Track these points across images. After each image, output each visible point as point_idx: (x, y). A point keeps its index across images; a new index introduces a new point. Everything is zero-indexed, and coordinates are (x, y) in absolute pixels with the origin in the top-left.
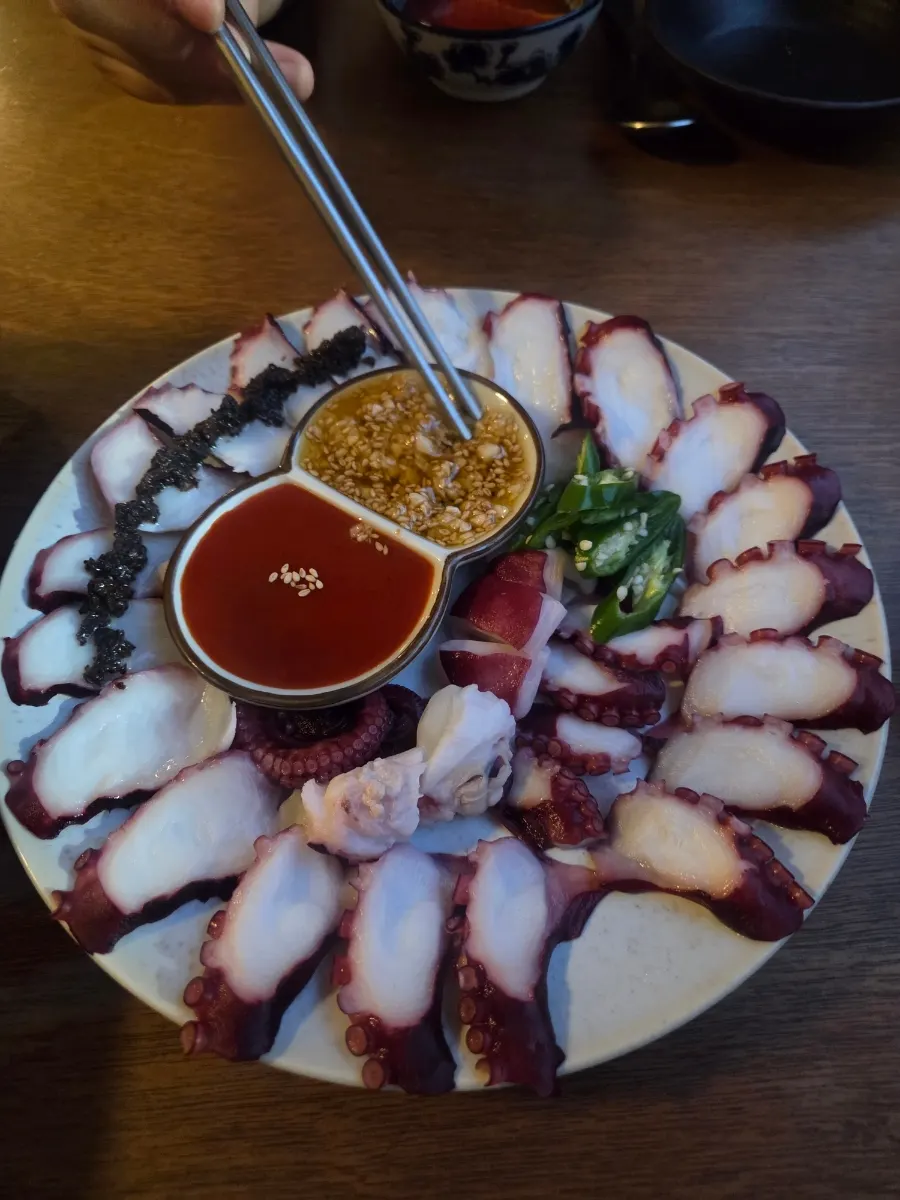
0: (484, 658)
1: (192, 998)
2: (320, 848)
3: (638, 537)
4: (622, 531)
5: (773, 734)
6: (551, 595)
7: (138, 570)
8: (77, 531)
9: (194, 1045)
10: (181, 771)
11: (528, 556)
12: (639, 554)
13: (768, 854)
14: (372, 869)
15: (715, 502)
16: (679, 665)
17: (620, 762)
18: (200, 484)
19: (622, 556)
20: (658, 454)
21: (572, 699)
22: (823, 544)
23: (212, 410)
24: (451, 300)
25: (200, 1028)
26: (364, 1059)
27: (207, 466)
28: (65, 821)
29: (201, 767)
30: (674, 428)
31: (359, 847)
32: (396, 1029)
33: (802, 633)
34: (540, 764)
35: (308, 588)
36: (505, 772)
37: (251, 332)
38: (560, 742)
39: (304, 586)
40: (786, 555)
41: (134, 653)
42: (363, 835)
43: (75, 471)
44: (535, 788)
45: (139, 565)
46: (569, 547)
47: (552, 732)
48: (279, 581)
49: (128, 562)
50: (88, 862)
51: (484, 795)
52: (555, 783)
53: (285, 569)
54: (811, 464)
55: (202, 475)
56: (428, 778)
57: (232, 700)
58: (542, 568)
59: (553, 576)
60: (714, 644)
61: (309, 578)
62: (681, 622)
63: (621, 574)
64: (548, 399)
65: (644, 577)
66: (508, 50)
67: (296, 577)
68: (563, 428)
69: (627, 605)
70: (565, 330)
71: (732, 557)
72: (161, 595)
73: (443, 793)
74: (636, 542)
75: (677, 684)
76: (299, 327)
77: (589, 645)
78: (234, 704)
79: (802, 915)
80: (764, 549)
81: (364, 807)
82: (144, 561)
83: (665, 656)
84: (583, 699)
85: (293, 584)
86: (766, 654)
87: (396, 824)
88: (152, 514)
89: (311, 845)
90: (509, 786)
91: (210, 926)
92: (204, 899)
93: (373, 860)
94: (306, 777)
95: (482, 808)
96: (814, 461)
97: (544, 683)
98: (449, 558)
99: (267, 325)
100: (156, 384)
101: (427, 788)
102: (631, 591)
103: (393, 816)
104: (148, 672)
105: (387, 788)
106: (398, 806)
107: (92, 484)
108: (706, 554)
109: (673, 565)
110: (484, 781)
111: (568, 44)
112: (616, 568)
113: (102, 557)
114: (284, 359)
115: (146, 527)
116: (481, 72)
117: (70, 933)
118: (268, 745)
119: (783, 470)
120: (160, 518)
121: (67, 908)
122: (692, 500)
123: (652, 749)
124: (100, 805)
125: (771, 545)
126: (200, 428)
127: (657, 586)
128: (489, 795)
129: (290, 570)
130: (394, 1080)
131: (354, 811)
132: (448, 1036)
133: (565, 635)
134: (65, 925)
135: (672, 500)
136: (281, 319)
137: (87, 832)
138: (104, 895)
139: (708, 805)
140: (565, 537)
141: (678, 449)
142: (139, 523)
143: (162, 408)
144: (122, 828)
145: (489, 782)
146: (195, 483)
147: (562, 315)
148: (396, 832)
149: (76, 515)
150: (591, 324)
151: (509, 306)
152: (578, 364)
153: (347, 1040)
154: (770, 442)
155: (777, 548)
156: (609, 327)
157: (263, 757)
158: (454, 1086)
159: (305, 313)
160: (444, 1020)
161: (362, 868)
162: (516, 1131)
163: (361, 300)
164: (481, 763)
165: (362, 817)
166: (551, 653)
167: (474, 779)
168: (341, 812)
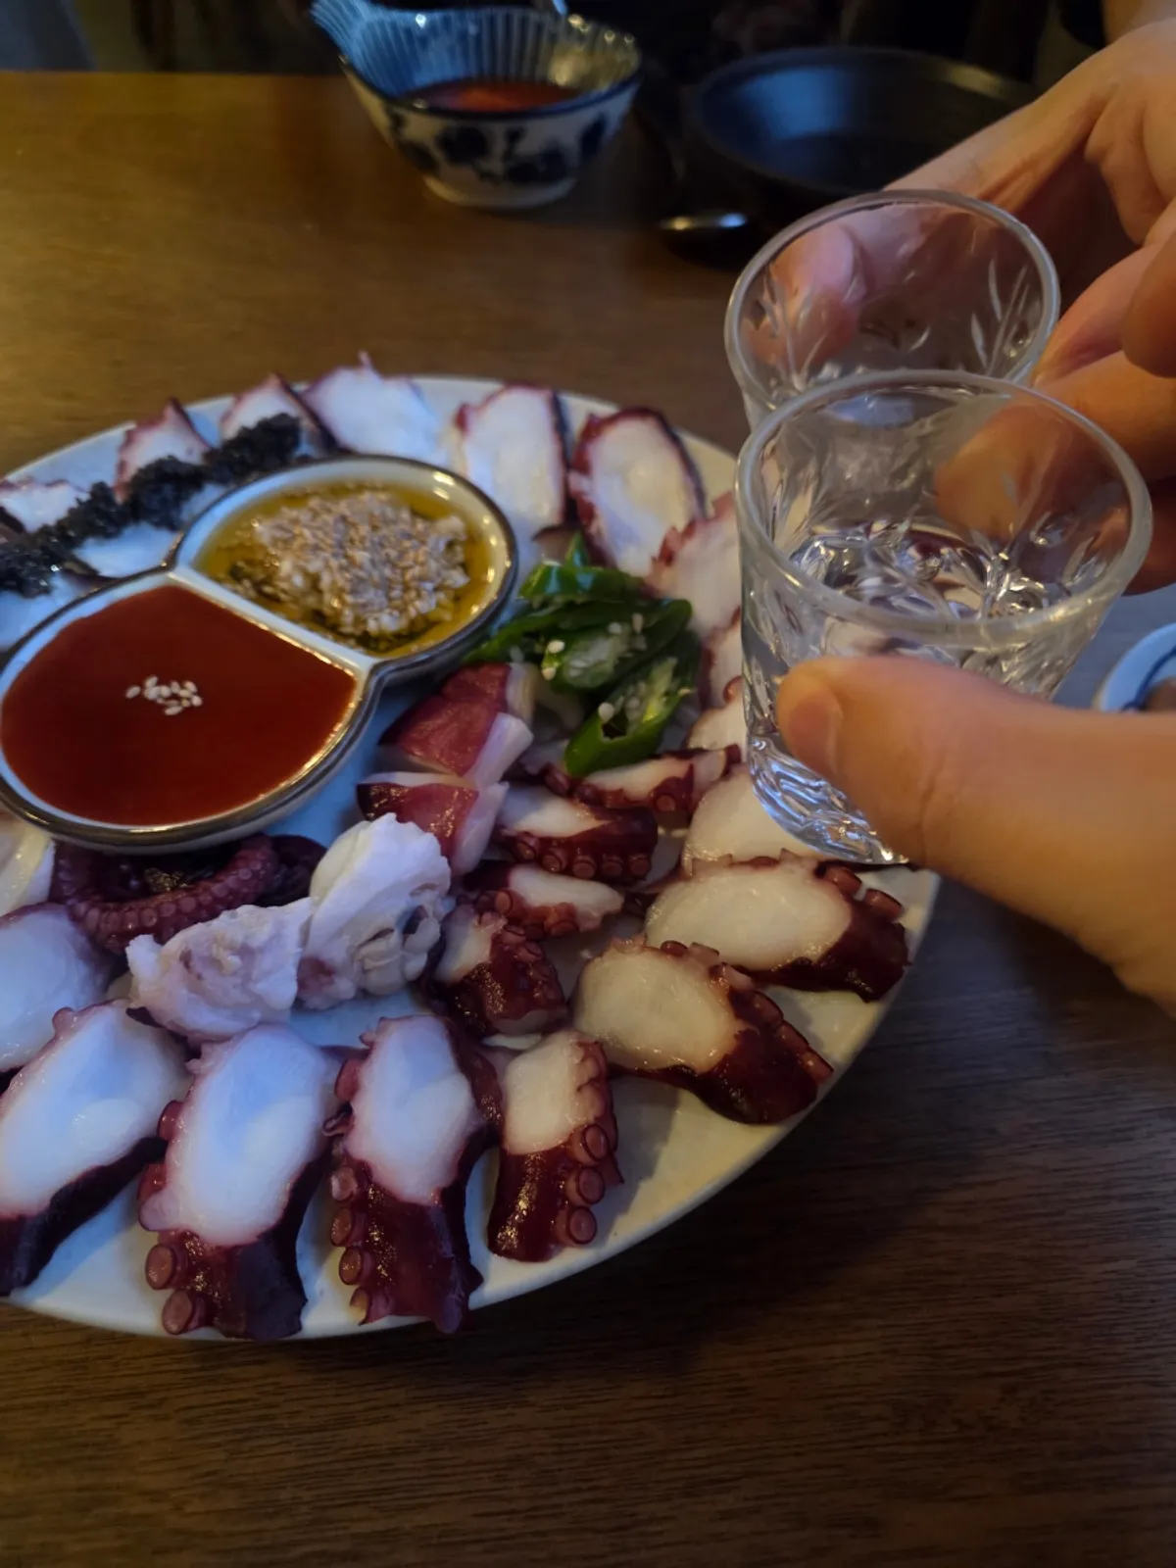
0: (412, 790)
2: (142, 1015)
3: (632, 650)
4: (608, 635)
5: (792, 872)
6: (510, 713)
11: (484, 670)
12: (632, 670)
14: (218, 1048)
15: (739, 614)
16: (680, 802)
17: (590, 918)
18: (53, 591)
19: (609, 667)
20: (667, 558)
21: (532, 843)
23: (79, 500)
24: (417, 391)
26: (168, 1293)
27: (67, 573)
30: (691, 530)
31: (200, 1019)
32: (219, 1248)
34: (480, 922)
35: (180, 705)
36: (429, 932)
37: (150, 420)
38: (509, 893)
39: (175, 702)
42: (215, 1004)
44: (471, 951)
47: (503, 884)
48: (141, 697)
51: (395, 958)
52: (497, 941)
53: (151, 682)
55: (57, 580)
56: (313, 933)
57: (50, 840)
58: (503, 683)
59: (518, 691)
60: (727, 774)
61: (183, 693)
62: (686, 753)
63: (607, 689)
65: (641, 698)
66: (514, 137)
68: (546, 533)
69: (614, 728)
70: (560, 426)
73: (336, 954)
74: (630, 655)
75: (675, 832)
76: (214, 419)
77: (561, 779)
78: (52, 844)
79: (816, 1092)
81: (215, 963)
83: (664, 789)
84: (547, 842)
85: (160, 701)
87: (260, 987)
89: (131, 1012)
90: (437, 952)
93: (222, 1039)
97: (498, 827)
98: (375, 670)
99: (170, 413)
100: (14, 476)
101: (315, 946)
102: (620, 713)
103: (255, 973)
105: (247, 937)
106: (266, 962)
108: (723, 672)
109: (677, 687)
110: (395, 938)
111: (592, 136)
112: (599, 682)
114: (190, 452)
116: (485, 165)
118: (97, 897)
122: (709, 612)
126: (61, 526)
127: (656, 710)
128: (404, 960)
129: (159, 683)
130: (207, 1322)
131: (196, 965)
132: (304, 1266)
133: (528, 769)
135: (684, 609)
136: (195, 409)
139: (697, 958)
141: (692, 549)
143: (16, 502)
145: (405, 940)
146: (46, 591)
147: (557, 409)
148: (259, 1000)
150: (592, 416)
151: (490, 398)
152: (574, 458)
153: (147, 1270)
156: (612, 420)
157: (86, 913)
158: (299, 1328)
159: (224, 403)
160: (301, 1245)
161: (206, 1049)
162: (418, 1431)
163: (300, 387)
164: (391, 913)
165: (209, 975)
166: (510, 791)
167: (381, 934)
168: (180, 967)
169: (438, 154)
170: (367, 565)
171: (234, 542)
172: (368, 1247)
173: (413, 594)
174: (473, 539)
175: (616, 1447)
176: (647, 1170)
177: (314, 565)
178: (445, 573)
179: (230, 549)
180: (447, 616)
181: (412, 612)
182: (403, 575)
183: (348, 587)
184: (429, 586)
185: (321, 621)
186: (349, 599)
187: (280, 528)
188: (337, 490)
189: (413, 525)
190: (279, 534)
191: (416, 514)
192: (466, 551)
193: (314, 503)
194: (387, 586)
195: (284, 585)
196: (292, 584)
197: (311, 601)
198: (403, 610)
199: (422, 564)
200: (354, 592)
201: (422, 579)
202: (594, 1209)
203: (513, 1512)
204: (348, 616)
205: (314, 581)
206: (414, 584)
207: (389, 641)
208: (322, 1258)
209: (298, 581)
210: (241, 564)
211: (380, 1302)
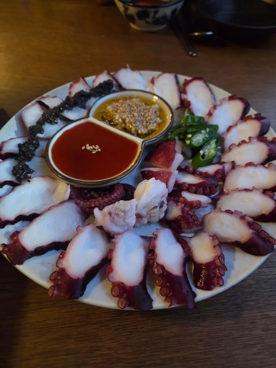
0: (156, 172)
1: (52, 278)
2: (100, 228)
3: (205, 137)
4: (201, 133)
5: (257, 192)
6: (178, 153)
7: (36, 148)
8: (16, 137)
9: (53, 293)
10: (50, 207)
11: (169, 142)
12: (206, 142)
13: (260, 228)
14: (119, 236)
15: (229, 129)
16: (222, 176)
17: (205, 204)
18: (58, 124)
19: (201, 141)
20: (210, 114)
21: (187, 185)
22: (266, 138)
23: (63, 101)
24: (141, 74)
25: (56, 287)
26: (118, 298)
27: (61, 119)
28: (8, 222)
29: (57, 206)
30: (215, 107)
32: (130, 287)
33: (263, 164)
34: (177, 205)
35: (96, 151)
36: (165, 207)
37: (76, 81)
38: (183, 198)
39: (94, 150)
40: (255, 141)
41: (34, 173)
42: (117, 225)
43: (16, 119)
44: (176, 212)
45: (37, 146)
46: (183, 140)
47: (180, 196)
48: (86, 149)
49: (33, 145)
50: (15, 235)
51: (158, 213)
52: (183, 210)
53: (87, 145)
54: (259, 116)
55: (59, 121)
56: (138, 207)
57: (68, 184)
58: (174, 145)
59: (178, 147)
60: (233, 168)
61: (96, 148)
62: (220, 163)
63: (201, 147)
64: (174, 101)
65: (208, 149)
66: (156, 12)
67: (92, 148)
68: (178, 108)
69: (203, 156)
70: (178, 82)
71: (237, 143)
72: (44, 156)
73: (144, 213)
74: (205, 138)
75: (221, 183)
76: (91, 81)
77: (191, 169)
79: (274, 247)
80: (247, 140)
81: (117, 215)
83: (217, 172)
84: (190, 185)
85: (90, 150)
86: (251, 169)
87: (127, 221)
88: (41, 131)
89: (97, 227)
90: (166, 212)
91: (60, 257)
92: (57, 250)
93: (119, 234)
94: (95, 207)
95: (157, 219)
96: (260, 115)
97: (176, 182)
98: (143, 142)
99: (81, 79)
100: (44, 95)
101: (139, 211)
102: (204, 153)
103: (127, 217)
104: (39, 178)
105: (125, 208)
106: (129, 214)
107: (21, 122)
108: (227, 144)
109: (217, 146)
110: (158, 208)
111: (174, 12)
112: (199, 145)
113: (24, 143)
114: (86, 89)
115: (39, 135)
117: (7, 259)
118: (82, 198)
119: (250, 118)
120: (44, 133)
121: (6, 249)
122: (222, 129)
123: (214, 203)
124: (21, 218)
125: (250, 138)
127: (213, 152)
128: (160, 214)
129: (90, 145)
130: (129, 306)
131: (113, 215)
132: (149, 291)
133: (183, 167)
134: (5, 255)
135: (216, 127)
136: (86, 79)
137: (15, 227)
138: (21, 244)
139: (237, 214)
140: (181, 137)
141: (216, 113)
142: (37, 133)
143: (46, 102)
144: (28, 225)
145: (160, 209)
146: (56, 123)
147: (176, 78)
148: (127, 224)
149: (16, 132)
150: (186, 80)
151: (159, 76)
152: (182, 90)
153: (111, 292)
154: (245, 110)
155: (252, 138)
156: (191, 81)
157: (80, 202)
158: (152, 307)
159: (93, 78)
160: (147, 287)
161: (115, 236)
162: (174, 332)
163: (112, 73)
164: (157, 202)
165: (116, 217)
166: (179, 172)
167: (155, 207)
168: (108, 216)
169: (136, 17)
170: (137, 116)
171: (102, 111)
172: (167, 287)
173: (149, 124)
174: (161, 110)
175: (224, 337)
176: (233, 268)
177: (124, 117)
178: (156, 119)
179: (101, 113)
180: (157, 129)
181: (149, 128)
182: (146, 119)
183: (133, 122)
184: (152, 121)
185: (125, 130)
186: (134, 125)
187: (113, 107)
188: (125, 98)
189: (146, 107)
190: (113, 109)
191: (146, 104)
192: (160, 113)
193: (121, 101)
194: (142, 122)
195: (117, 122)
196: (119, 121)
197: (123, 125)
198: (147, 127)
199: (150, 116)
200: (135, 123)
201: (150, 120)
202: (223, 277)
203: (201, 353)
204: (133, 129)
205: (124, 121)
206: (149, 121)
207: (144, 136)
208: (153, 288)
209: (120, 120)
210: (104, 116)
211: (173, 301)
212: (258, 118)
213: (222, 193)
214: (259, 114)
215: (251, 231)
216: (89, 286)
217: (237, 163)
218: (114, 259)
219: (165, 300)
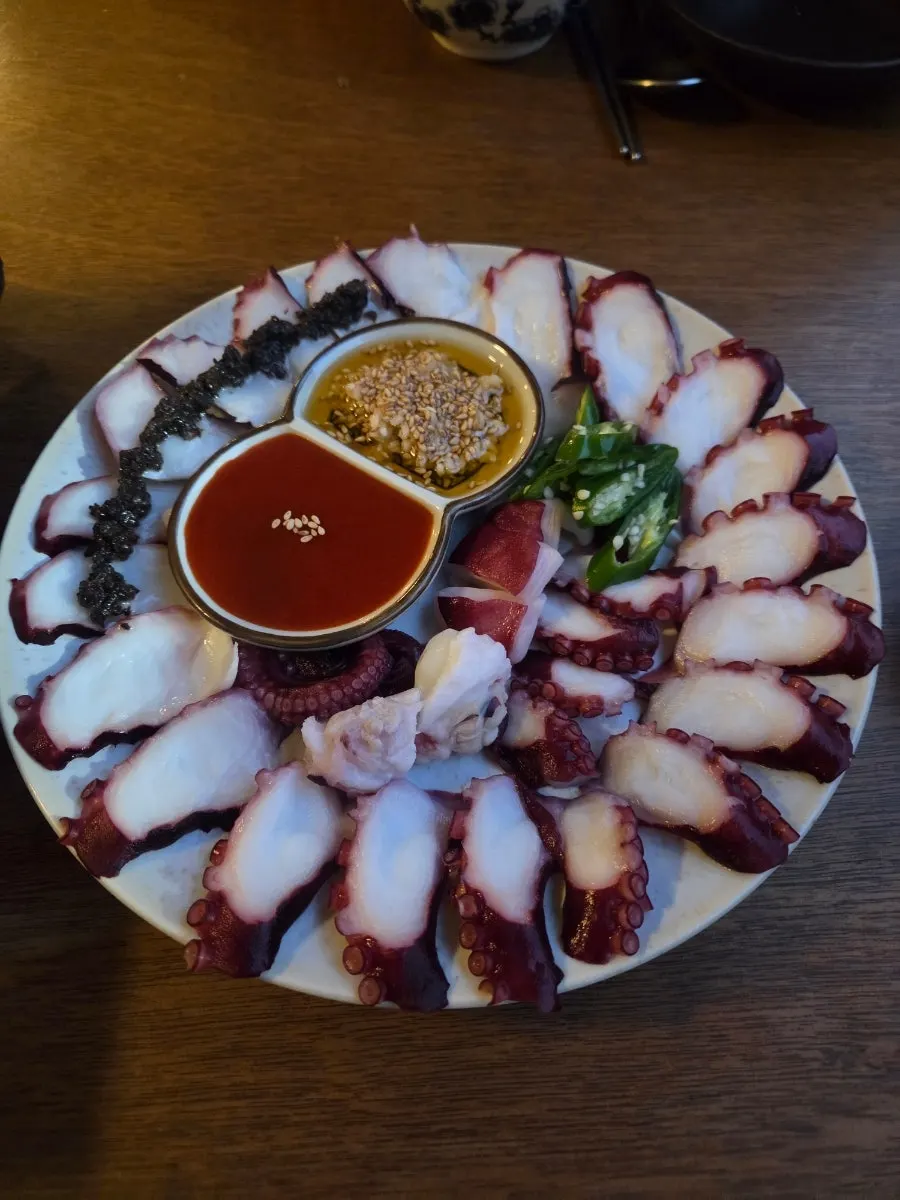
0: (481, 604)
1: (195, 920)
2: (319, 780)
3: (635, 489)
4: (620, 482)
5: (764, 679)
6: (547, 543)
7: (141, 516)
8: (82, 478)
9: (197, 961)
10: (184, 709)
11: (528, 507)
12: (636, 505)
13: (757, 790)
14: (370, 801)
15: (712, 455)
16: (672, 613)
17: (613, 705)
18: (204, 434)
19: (619, 506)
20: (657, 408)
21: (567, 644)
22: (818, 496)
23: (215, 360)
24: (452, 254)
25: (203, 945)
26: (361, 977)
27: (210, 416)
28: (72, 753)
29: (203, 704)
30: (673, 384)
31: (356, 780)
32: (391, 950)
33: (795, 583)
34: (535, 707)
35: (310, 534)
36: (501, 713)
37: (255, 285)
38: (554, 685)
39: (306, 532)
40: (781, 507)
41: (137, 596)
42: (362, 768)
43: (80, 420)
44: (530, 727)
45: (143, 511)
46: (567, 498)
47: (547, 676)
48: (282, 527)
49: (132, 508)
50: (94, 793)
51: (479, 734)
52: (549, 723)
53: (287, 515)
54: (808, 418)
55: (204, 424)
56: (425, 716)
57: (234, 641)
58: (540, 517)
59: (550, 525)
60: (707, 593)
61: (311, 525)
62: (675, 571)
63: (617, 524)
64: (549, 355)
65: (641, 527)
66: (514, 6)
67: (299, 523)
68: (562, 383)
69: (623, 554)
70: (567, 286)
71: (728, 508)
72: (165, 541)
73: (440, 731)
74: (633, 494)
75: (671, 632)
76: (301, 281)
77: (584, 593)
78: (236, 644)
79: (787, 849)
80: (760, 501)
81: (364, 743)
82: (147, 508)
83: (659, 604)
84: (578, 644)
85: (296, 531)
86: (759, 601)
87: (393, 759)
88: (156, 462)
89: (311, 777)
90: (504, 726)
91: (212, 853)
92: (207, 830)
93: (370, 794)
94: (306, 714)
95: (478, 746)
96: (811, 415)
97: (539, 629)
98: (449, 507)
99: (270, 279)
100: (160, 335)
101: (427, 724)
102: (627, 542)
103: (391, 750)
104: (153, 615)
105: (386, 724)
106: (398, 742)
107: (96, 431)
108: (702, 506)
109: (669, 516)
110: (480, 719)
112: (612, 517)
113: (106, 503)
114: (286, 312)
115: (149, 474)
116: (486, 29)
117: (77, 858)
118: (271, 684)
119: (780, 424)
120: (163, 466)
121: (75, 834)
122: (689, 455)
123: (645, 693)
124: (106, 739)
125: (766, 497)
126: (203, 378)
127: (653, 536)
128: (484, 733)
129: (293, 517)
130: (388, 998)
131: (353, 746)
132: (442, 958)
133: (561, 583)
134: (72, 850)
135: (670, 453)
136: (283, 273)
137: (93, 765)
138: (110, 821)
139: (699, 745)
140: (563, 487)
141: (677, 403)
142: (142, 470)
143: (165, 359)
144: (127, 760)
145: (485, 721)
146: (198, 433)
147: (563, 269)
148: (393, 767)
149: (81, 462)
150: (592, 279)
151: (511, 262)
152: (579, 319)
153: (344, 961)
154: (768, 397)
155: (772, 499)
156: (608, 284)
157: (265, 695)
158: (447, 1003)
159: (306, 268)
160: (438, 943)
161: (360, 801)
162: (506, 1052)
163: (365, 253)
164: (477, 703)
165: (361, 751)
166: (547, 601)
167: (470, 718)
168: (340, 746)
170: (434, 417)
171: (331, 394)
172: (486, 952)
173: (468, 441)
174: (508, 391)
175: (640, 1071)
176: (669, 901)
177: (396, 421)
178: (491, 424)
179: (328, 400)
180: (493, 459)
181: (468, 457)
182: (460, 426)
183: (422, 439)
184: (478, 434)
185: (398, 462)
186: (423, 447)
187: (364, 385)
188: (402, 349)
189: (463, 380)
190: (364, 391)
191: (462, 369)
192: (504, 406)
193: (387, 362)
194: (448, 435)
195: (373, 435)
196: (380, 434)
197: (393, 445)
198: (460, 452)
199: (474, 417)
200: (426, 442)
201: (473, 429)
202: (637, 931)
203: (573, 1109)
204: (422, 460)
205: (395, 431)
206: (469, 432)
207: (452, 480)
208: (452, 951)
209: (384, 431)
210: (337, 413)
211: (500, 992)
212: (803, 425)
213: (669, 666)
214: (809, 412)
215: (731, 801)
216: (289, 938)
217: (724, 576)
218: (354, 870)
219: (481, 987)
